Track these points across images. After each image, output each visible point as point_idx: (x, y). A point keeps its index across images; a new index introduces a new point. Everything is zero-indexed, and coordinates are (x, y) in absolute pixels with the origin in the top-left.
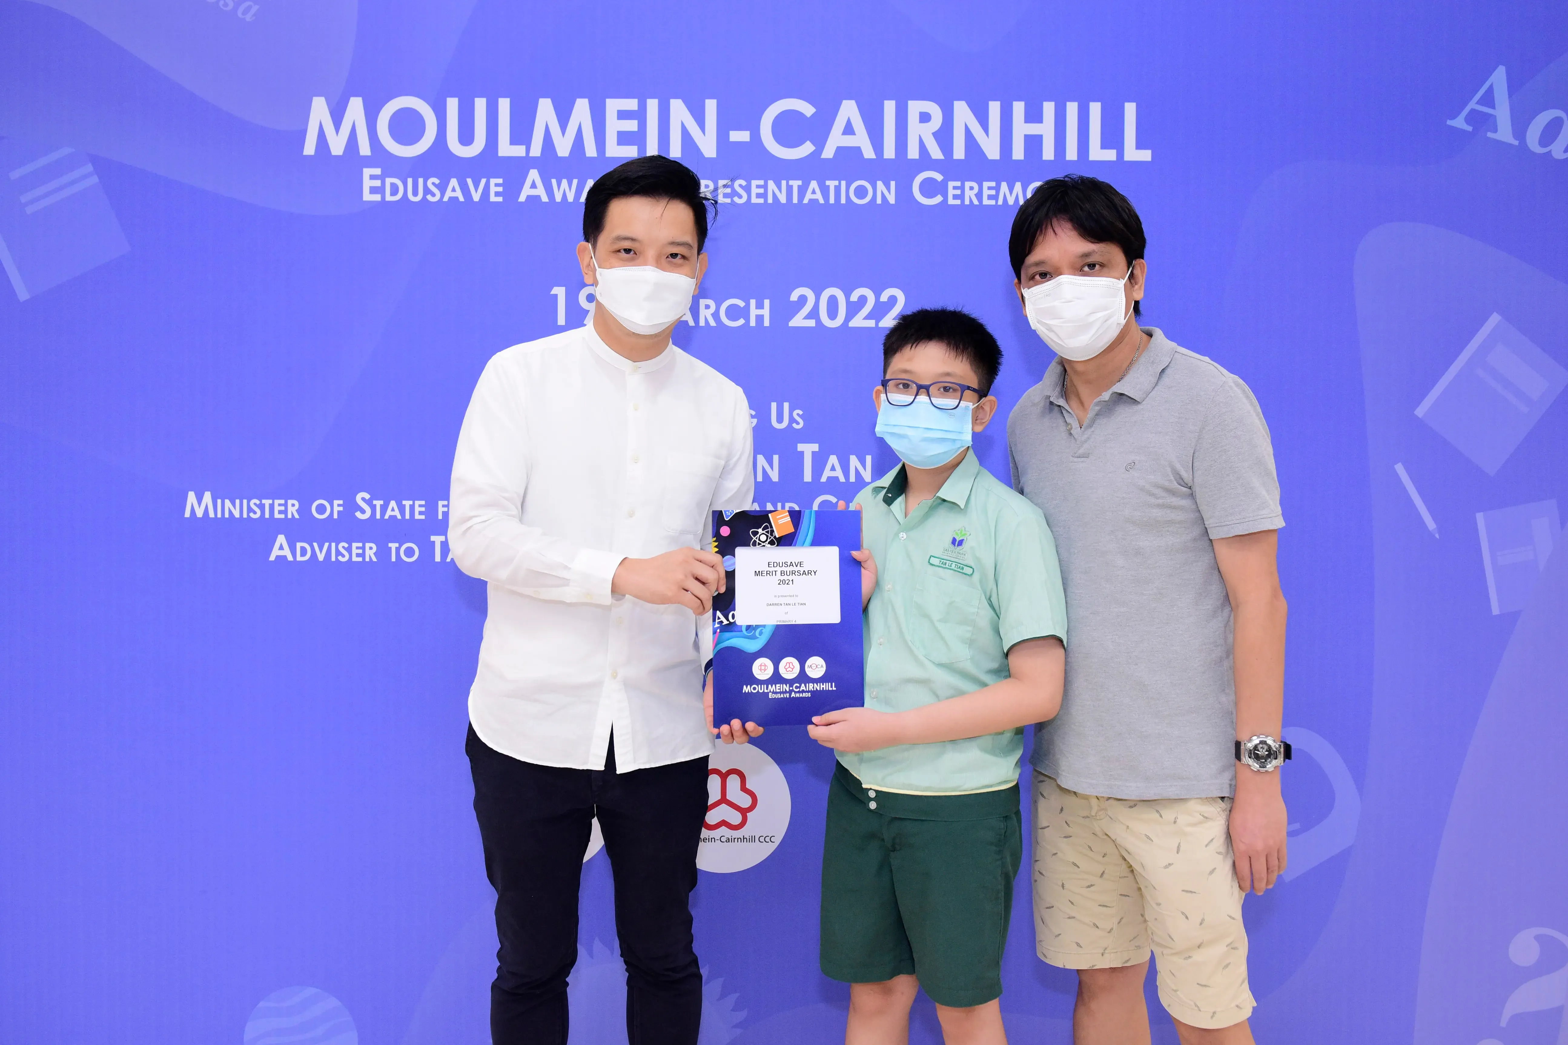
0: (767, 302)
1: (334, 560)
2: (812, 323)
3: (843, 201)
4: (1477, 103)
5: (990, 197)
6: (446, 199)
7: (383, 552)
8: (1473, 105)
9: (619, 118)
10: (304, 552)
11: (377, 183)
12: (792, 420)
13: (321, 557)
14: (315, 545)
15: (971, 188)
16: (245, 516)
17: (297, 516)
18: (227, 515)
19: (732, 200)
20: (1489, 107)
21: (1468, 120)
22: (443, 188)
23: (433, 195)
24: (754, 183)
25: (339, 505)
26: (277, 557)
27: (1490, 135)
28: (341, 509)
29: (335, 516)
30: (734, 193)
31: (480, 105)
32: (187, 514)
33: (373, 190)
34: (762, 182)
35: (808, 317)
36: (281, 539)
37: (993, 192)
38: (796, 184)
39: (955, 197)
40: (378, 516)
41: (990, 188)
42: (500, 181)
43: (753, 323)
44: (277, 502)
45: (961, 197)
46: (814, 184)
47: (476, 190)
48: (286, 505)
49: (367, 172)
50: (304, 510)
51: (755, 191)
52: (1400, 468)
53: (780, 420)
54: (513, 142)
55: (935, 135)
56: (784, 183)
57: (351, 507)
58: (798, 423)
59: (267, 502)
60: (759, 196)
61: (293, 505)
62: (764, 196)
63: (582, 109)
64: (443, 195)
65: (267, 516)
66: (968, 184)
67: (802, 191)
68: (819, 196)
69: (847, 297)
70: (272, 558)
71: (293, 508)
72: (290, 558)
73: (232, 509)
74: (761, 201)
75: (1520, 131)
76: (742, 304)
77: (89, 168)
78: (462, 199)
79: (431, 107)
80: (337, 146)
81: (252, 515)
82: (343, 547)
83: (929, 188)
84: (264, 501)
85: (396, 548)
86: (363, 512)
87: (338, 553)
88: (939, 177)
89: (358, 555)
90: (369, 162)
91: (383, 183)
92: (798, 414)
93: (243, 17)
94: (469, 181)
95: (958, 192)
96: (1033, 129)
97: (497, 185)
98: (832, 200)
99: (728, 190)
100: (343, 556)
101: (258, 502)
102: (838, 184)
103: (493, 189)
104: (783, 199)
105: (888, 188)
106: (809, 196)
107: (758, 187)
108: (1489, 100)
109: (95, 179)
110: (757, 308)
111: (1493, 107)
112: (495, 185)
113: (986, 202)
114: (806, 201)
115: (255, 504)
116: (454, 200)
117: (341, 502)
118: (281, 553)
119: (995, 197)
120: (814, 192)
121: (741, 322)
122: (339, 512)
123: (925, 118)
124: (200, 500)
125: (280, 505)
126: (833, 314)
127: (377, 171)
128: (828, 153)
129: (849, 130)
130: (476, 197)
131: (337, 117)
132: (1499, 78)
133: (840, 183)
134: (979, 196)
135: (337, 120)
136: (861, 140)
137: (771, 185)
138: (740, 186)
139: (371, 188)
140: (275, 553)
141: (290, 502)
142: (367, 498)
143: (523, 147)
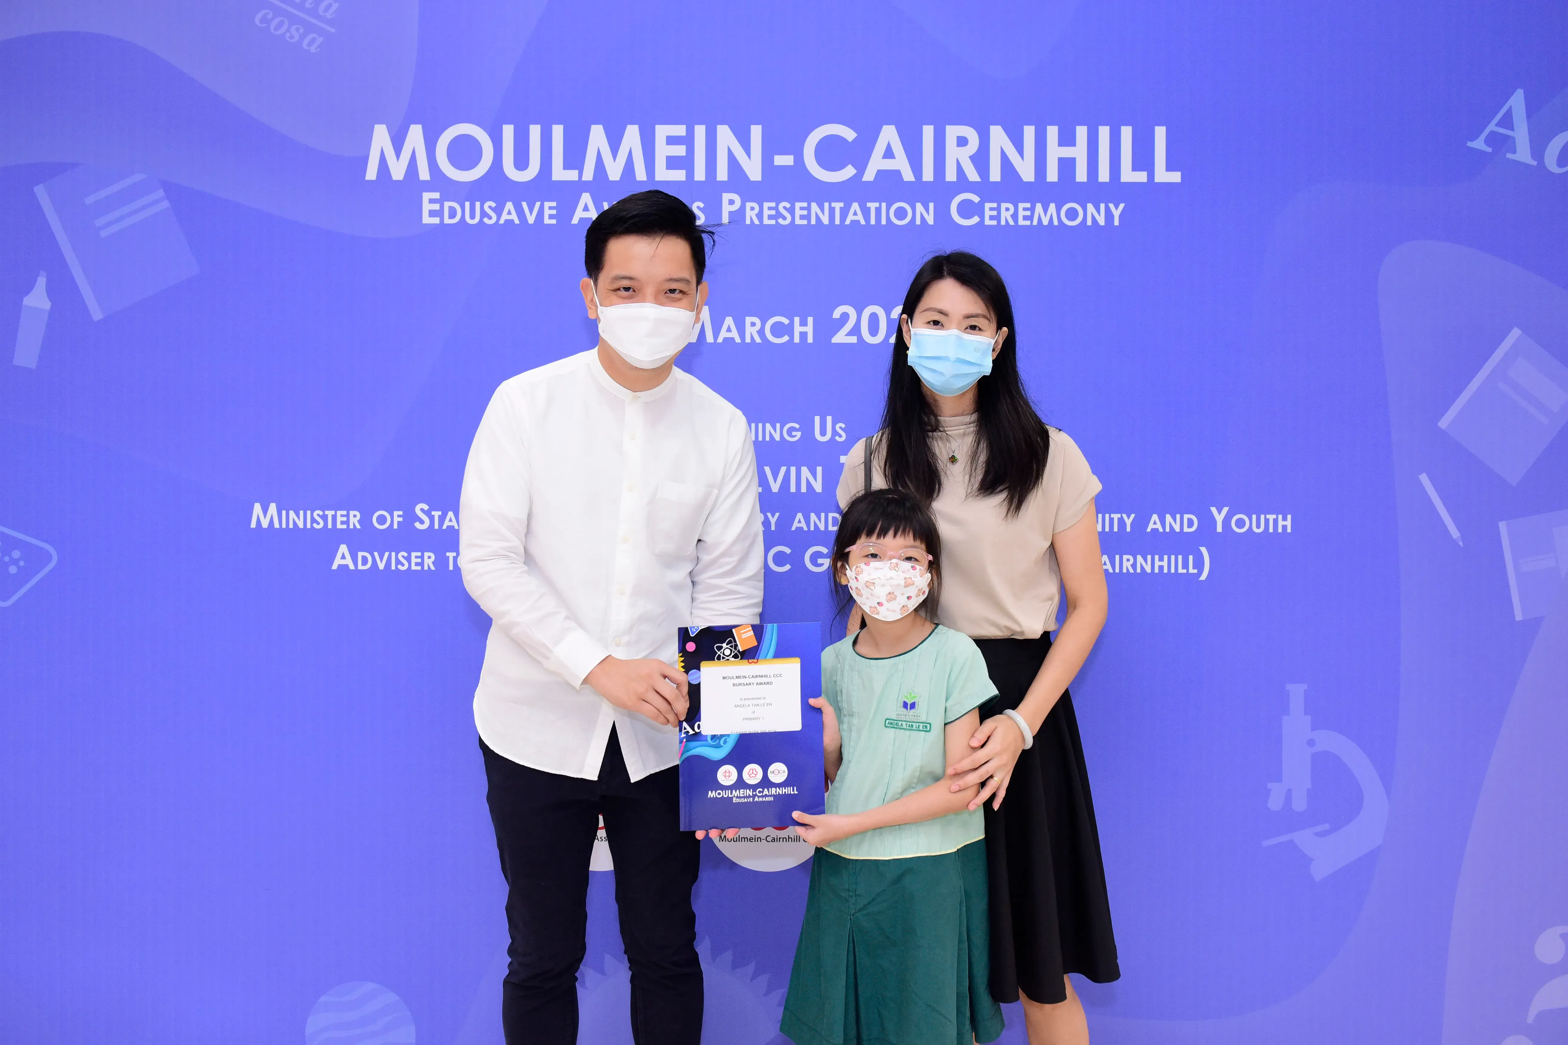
0: (810, 320)
1: (394, 569)
2: (853, 340)
3: (884, 222)
4: (1496, 125)
5: (1025, 218)
6: (502, 222)
7: (441, 562)
8: (1492, 127)
9: (668, 144)
10: (365, 561)
11: (436, 207)
12: (835, 433)
13: (381, 566)
14: (376, 554)
15: (1007, 209)
16: (309, 526)
17: (358, 527)
18: (291, 526)
19: (777, 222)
20: (1507, 128)
21: (1487, 142)
22: (499, 211)
23: (490, 218)
24: (798, 205)
25: (399, 516)
26: (339, 566)
27: (1509, 156)
28: (401, 519)
29: (395, 527)
30: (779, 215)
31: (535, 131)
32: (253, 525)
33: (432, 213)
34: (805, 205)
35: (850, 334)
36: (343, 549)
37: (1028, 213)
38: (838, 206)
39: (992, 218)
40: (436, 527)
41: (1025, 209)
42: (554, 204)
43: (797, 340)
44: (339, 513)
45: (997, 218)
46: (855, 206)
47: (531, 212)
48: (348, 516)
49: (426, 196)
50: (365, 520)
51: (798, 212)
52: (1424, 478)
53: (823, 433)
54: (567, 166)
55: (972, 158)
56: (826, 205)
57: (410, 517)
58: (840, 436)
59: (330, 513)
60: (802, 217)
61: (355, 516)
62: (807, 217)
63: (632, 135)
64: (498, 219)
65: (330, 526)
66: (1004, 205)
67: (844, 213)
68: (860, 218)
69: (888, 314)
70: (335, 567)
71: (355, 518)
72: (352, 567)
73: (297, 519)
74: (805, 222)
75: (1538, 151)
76: (786, 321)
77: (161, 193)
78: (517, 221)
79: (488, 134)
80: (398, 172)
81: (315, 525)
82: (403, 556)
83: (966, 209)
84: (327, 512)
85: (454, 557)
86: (422, 522)
87: (398, 562)
88: (976, 199)
89: (417, 564)
90: (428, 186)
91: (442, 207)
92: (841, 428)
93: (308, 48)
94: (525, 205)
95: (995, 213)
96: (1067, 152)
97: (550, 208)
98: (873, 222)
99: (773, 212)
100: (403, 565)
101: (321, 513)
102: (878, 206)
103: (547, 212)
104: (825, 220)
105: (927, 210)
106: (850, 218)
107: (802, 208)
108: (1507, 121)
109: (166, 204)
110: (801, 325)
111: (1512, 129)
112: (549, 208)
113: (1021, 222)
114: (848, 222)
115: (318, 515)
116: (509, 222)
117: (401, 513)
118: (343, 562)
119: (1030, 218)
120: (855, 214)
121: (786, 338)
122: (398, 522)
123: (962, 142)
124: (265, 511)
125: (342, 516)
126: (874, 331)
127: (436, 195)
128: (869, 176)
129: (889, 154)
130: (531, 219)
131: (398, 142)
132: (1517, 102)
133: (880, 205)
134: (1015, 216)
135: (398, 147)
136: (901, 163)
137: (814, 207)
138: (785, 208)
139: (430, 211)
140: (337, 562)
141: (352, 513)
142: (426, 509)
143: (577, 171)
